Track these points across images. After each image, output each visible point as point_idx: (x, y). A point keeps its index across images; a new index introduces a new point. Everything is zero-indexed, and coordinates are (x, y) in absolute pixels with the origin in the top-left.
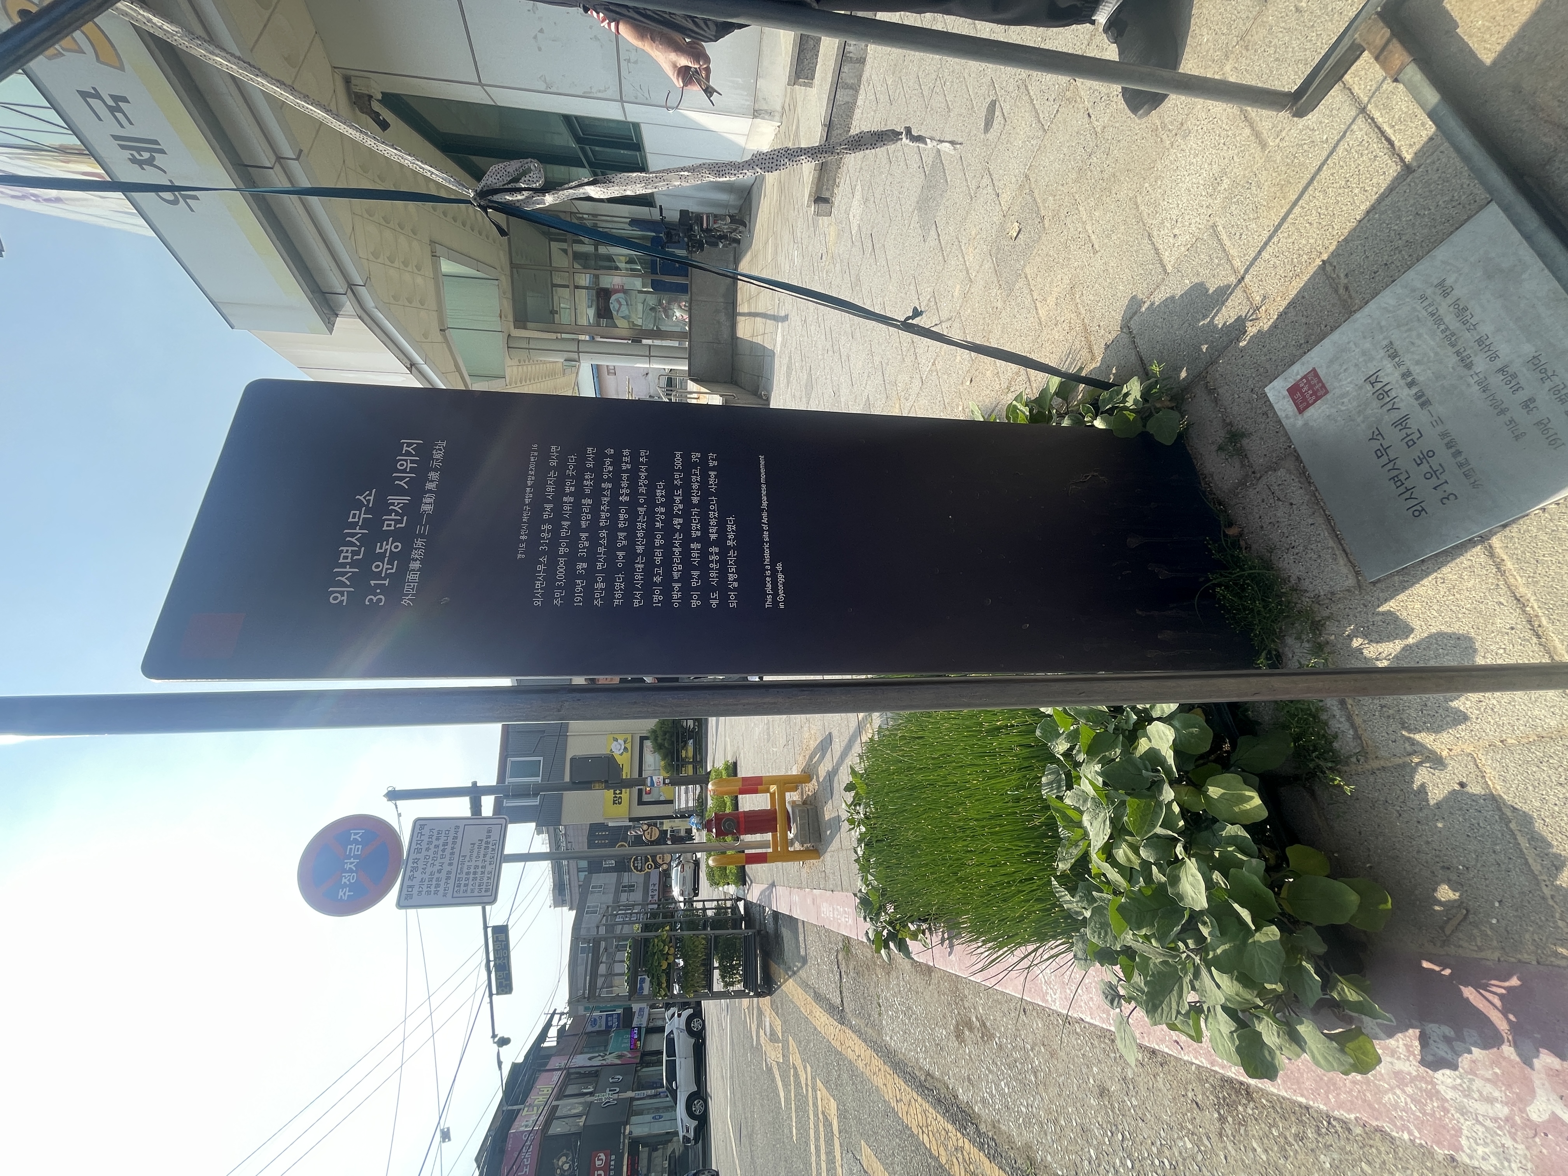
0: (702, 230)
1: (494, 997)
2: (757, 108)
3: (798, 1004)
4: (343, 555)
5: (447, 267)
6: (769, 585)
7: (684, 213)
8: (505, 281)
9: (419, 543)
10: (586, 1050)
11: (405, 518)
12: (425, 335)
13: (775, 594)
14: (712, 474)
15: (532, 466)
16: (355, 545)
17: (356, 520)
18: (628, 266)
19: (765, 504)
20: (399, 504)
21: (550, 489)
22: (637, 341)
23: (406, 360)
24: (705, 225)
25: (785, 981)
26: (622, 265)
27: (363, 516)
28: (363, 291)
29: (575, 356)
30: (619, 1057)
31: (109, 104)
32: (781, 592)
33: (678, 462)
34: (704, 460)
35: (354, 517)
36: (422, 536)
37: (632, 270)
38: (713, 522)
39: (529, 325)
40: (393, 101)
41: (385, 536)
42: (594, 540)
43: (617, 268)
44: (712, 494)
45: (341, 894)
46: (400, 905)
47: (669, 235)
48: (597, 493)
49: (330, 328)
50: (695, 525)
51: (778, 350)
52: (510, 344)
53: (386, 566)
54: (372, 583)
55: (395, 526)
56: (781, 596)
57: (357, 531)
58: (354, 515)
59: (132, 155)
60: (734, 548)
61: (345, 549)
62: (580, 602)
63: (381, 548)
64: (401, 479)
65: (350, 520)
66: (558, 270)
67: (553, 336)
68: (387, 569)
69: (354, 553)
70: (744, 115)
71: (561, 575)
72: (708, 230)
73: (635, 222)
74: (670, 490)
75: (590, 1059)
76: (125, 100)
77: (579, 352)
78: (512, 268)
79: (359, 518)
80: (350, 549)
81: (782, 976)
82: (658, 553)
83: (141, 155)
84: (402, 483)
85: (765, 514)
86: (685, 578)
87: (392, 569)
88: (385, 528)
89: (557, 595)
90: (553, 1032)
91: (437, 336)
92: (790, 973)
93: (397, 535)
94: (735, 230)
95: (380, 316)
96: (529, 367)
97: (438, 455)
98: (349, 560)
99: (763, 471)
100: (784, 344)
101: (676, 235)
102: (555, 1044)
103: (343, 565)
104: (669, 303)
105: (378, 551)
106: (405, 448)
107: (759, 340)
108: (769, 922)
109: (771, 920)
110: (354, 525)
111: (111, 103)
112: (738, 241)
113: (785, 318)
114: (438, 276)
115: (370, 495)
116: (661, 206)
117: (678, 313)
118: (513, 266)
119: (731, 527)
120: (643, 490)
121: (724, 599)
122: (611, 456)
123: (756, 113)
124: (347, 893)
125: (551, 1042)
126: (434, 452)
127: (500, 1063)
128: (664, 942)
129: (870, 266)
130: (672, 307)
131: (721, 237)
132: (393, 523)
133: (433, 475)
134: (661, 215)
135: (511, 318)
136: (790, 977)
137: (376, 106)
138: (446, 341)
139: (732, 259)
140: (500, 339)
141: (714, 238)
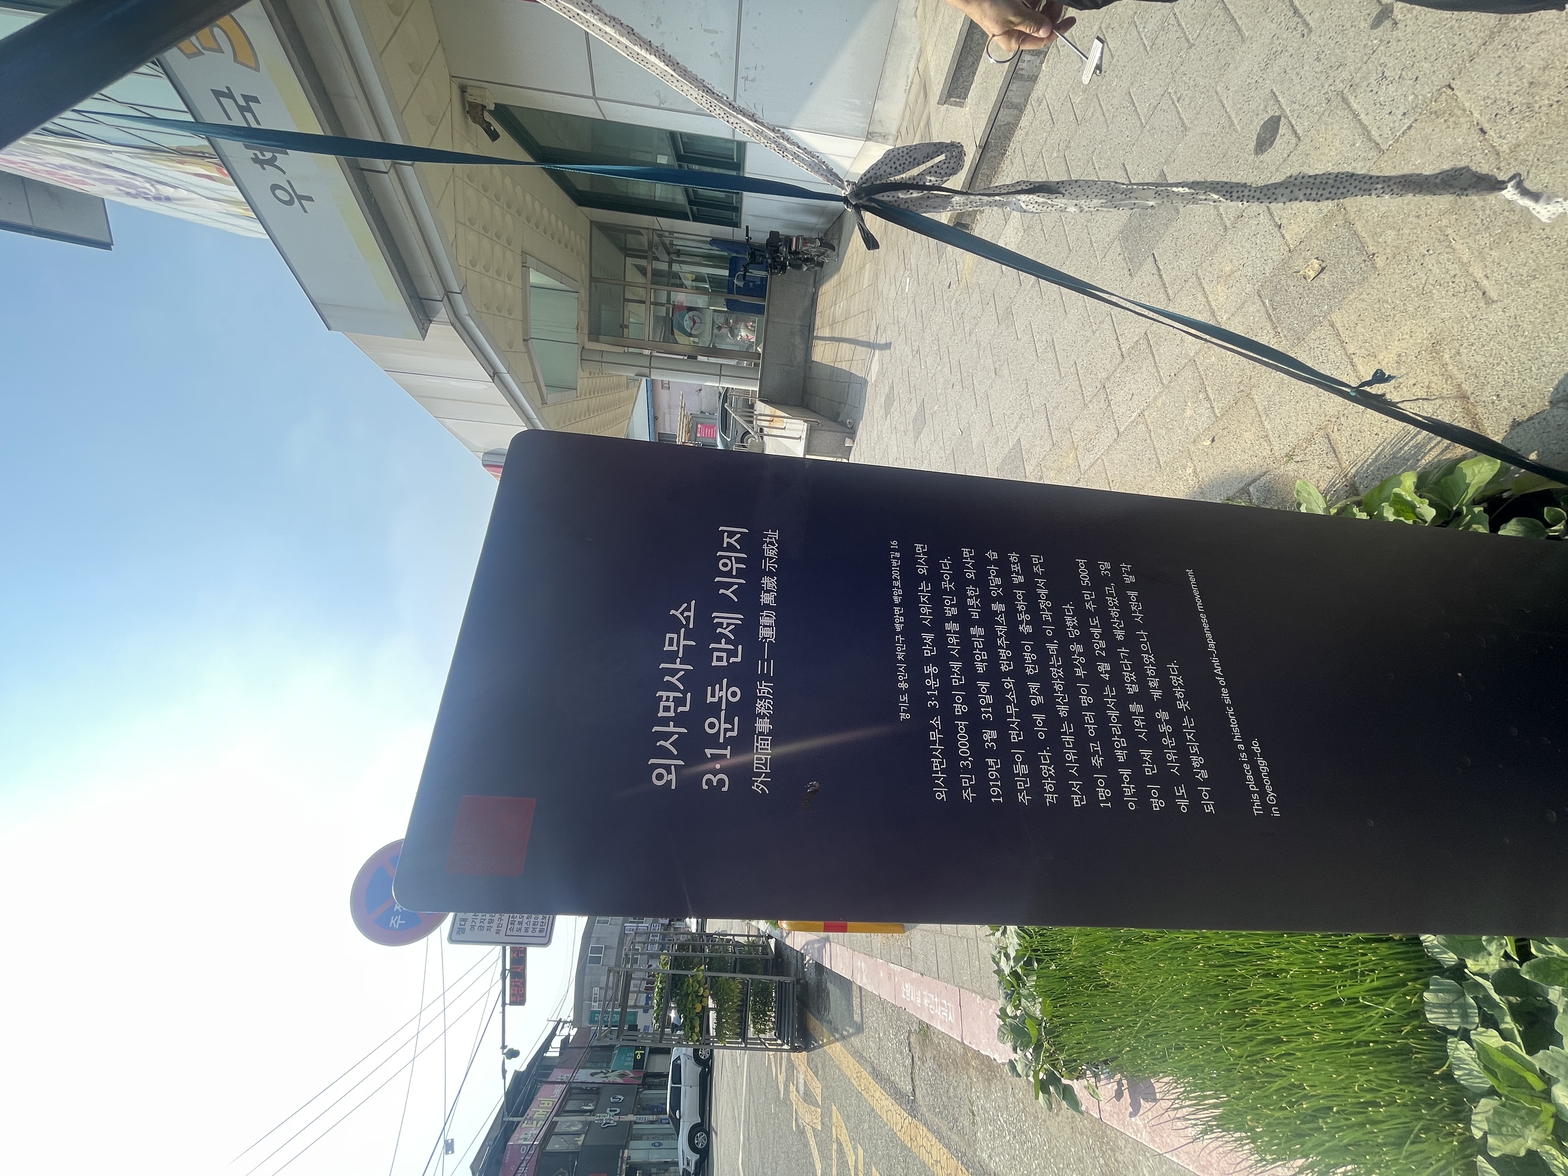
0: (790, 253)
1: (507, 1007)
2: (871, 130)
3: (849, 1074)
4: (662, 704)
5: (535, 278)
6: (1249, 776)
7: (774, 235)
8: (584, 293)
9: (764, 689)
10: (588, 1065)
11: (740, 647)
12: (510, 345)
13: (1263, 794)
14: (1133, 594)
15: (896, 574)
16: (677, 690)
17: (675, 648)
18: (694, 284)
19: (1212, 644)
20: (729, 625)
21: (925, 610)
22: (692, 357)
23: (490, 369)
24: (794, 248)
25: (830, 1043)
26: (688, 283)
27: (682, 642)
28: (459, 299)
29: (647, 371)
30: (622, 1076)
31: (241, 104)
32: (1269, 789)
33: (1084, 575)
34: (1116, 571)
35: (671, 644)
36: (766, 678)
37: (697, 288)
38: (1150, 671)
39: (602, 338)
40: (503, 112)
41: (716, 676)
42: (997, 690)
43: (682, 285)
44: (1139, 627)
45: (392, 921)
46: (452, 939)
47: (753, 256)
48: (988, 619)
49: (424, 334)
50: (1129, 676)
51: (872, 378)
52: (584, 356)
53: (724, 726)
54: (708, 752)
55: (728, 661)
56: (1271, 797)
57: (678, 666)
58: (671, 639)
59: (255, 154)
60: (1189, 713)
61: (664, 694)
62: (998, 796)
63: (713, 696)
64: (728, 586)
65: (667, 648)
66: (631, 285)
67: (621, 350)
68: (726, 730)
69: (679, 702)
70: (856, 137)
71: (964, 749)
72: (796, 253)
73: (715, 241)
74: (1083, 616)
75: (592, 1075)
76: (256, 100)
77: (650, 368)
78: (591, 281)
79: (678, 646)
80: (672, 695)
81: (826, 1034)
82: (1089, 716)
83: (264, 155)
84: (728, 593)
85: (1216, 661)
86: (1133, 761)
87: (732, 730)
88: (715, 663)
89: (965, 783)
90: (556, 1042)
91: (519, 345)
92: (837, 1036)
93: (734, 675)
94: (823, 254)
95: (471, 323)
96: (598, 379)
97: (771, 552)
98: (672, 714)
99: (1196, 593)
100: (882, 373)
101: (760, 256)
102: (557, 1054)
103: (665, 722)
104: (736, 322)
105: (710, 699)
106: (726, 540)
107: (844, 366)
108: (811, 975)
109: (813, 971)
110: (672, 657)
111: (242, 102)
112: (821, 264)
113: (887, 346)
114: (526, 287)
115: (688, 609)
116: (747, 227)
117: (743, 333)
118: (592, 279)
119: (1176, 680)
120: (1047, 616)
121: (1194, 797)
122: (995, 563)
123: (869, 136)
124: (399, 922)
125: (554, 1052)
126: (765, 546)
127: (504, 1072)
128: (699, 982)
129: (1032, 298)
130: (738, 326)
131: (806, 260)
132: (724, 655)
133: (769, 582)
134: (747, 235)
135: (586, 331)
136: (838, 1040)
137: (488, 117)
138: (528, 351)
139: (812, 281)
140: (575, 350)
141: (799, 260)
